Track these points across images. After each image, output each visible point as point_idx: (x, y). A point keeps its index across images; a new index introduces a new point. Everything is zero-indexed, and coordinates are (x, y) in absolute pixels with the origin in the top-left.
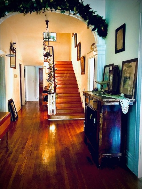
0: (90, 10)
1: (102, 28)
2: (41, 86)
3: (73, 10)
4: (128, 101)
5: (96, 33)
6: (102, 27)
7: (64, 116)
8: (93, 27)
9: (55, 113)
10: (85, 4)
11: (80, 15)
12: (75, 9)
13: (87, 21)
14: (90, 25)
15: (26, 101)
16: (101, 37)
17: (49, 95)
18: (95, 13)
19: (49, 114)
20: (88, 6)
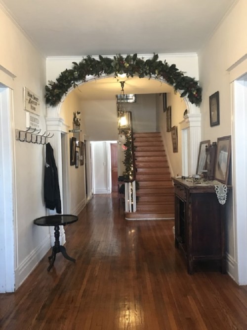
0: (178, 71)
1: (194, 93)
2: (114, 171)
3: (154, 73)
4: (225, 188)
5: (188, 99)
6: (194, 91)
7: (148, 215)
8: (182, 91)
9: (135, 210)
10: (170, 64)
11: (164, 78)
12: (157, 72)
13: (174, 85)
14: (178, 90)
15: (92, 194)
16: (194, 104)
17: (126, 184)
18: (183, 75)
19: (127, 210)
20: (174, 66)
